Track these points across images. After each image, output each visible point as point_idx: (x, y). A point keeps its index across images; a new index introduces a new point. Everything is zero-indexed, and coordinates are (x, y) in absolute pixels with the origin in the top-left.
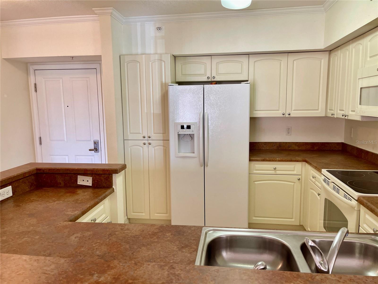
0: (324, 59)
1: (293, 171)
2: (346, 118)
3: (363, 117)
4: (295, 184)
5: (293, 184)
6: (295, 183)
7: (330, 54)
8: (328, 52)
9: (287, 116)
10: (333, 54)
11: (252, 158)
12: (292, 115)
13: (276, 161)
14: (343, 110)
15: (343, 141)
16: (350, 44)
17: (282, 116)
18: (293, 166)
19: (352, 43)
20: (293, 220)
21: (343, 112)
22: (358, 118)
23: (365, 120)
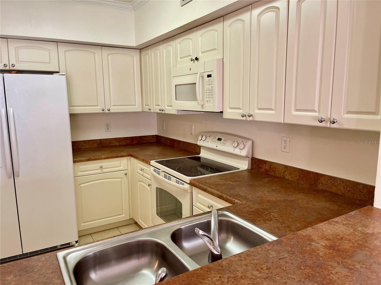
0: (136, 56)
1: (120, 166)
2: (163, 112)
3: (178, 110)
4: (123, 180)
5: (120, 180)
6: (122, 178)
7: (140, 52)
8: (138, 50)
9: (107, 111)
10: (143, 53)
11: (75, 159)
12: (111, 111)
13: (101, 159)
14: (159, 105)
15: (156, 134)
16: (160, 45)
17: (102, 112)
18: (119, 162)
19: (162, 44)
20: (124, 215)
21: (160, 107)
22: (174, 112)
23: (180, 114)
